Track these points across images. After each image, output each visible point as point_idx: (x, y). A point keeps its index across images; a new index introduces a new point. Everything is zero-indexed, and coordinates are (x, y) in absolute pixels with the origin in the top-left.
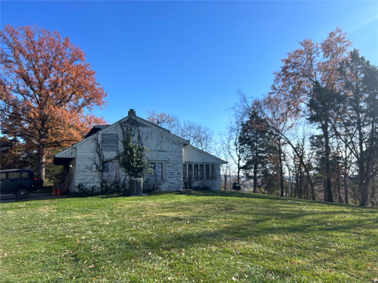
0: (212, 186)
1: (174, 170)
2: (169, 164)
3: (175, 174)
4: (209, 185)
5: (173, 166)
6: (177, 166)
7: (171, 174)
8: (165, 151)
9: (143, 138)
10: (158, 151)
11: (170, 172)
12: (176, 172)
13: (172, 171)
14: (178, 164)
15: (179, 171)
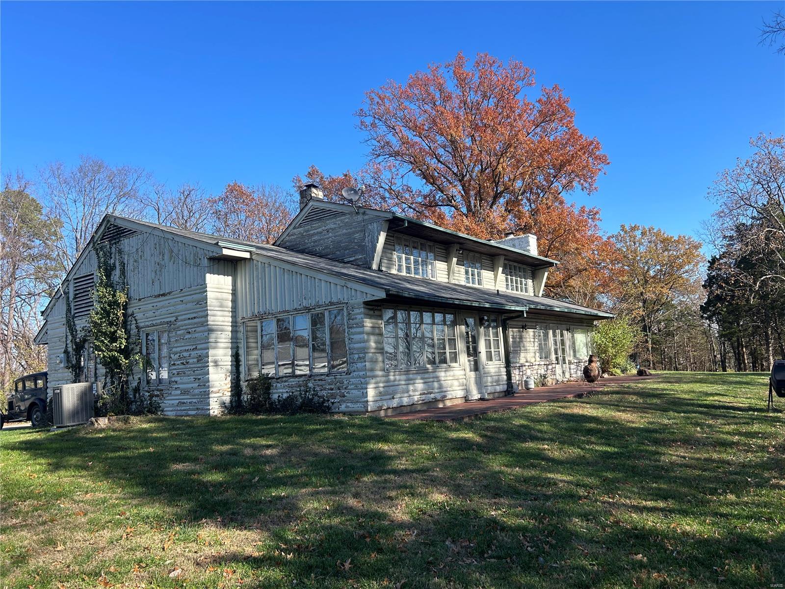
0: (333, 396)
1: (189, 348)
2: (178, 332)
3: (191, 361)
4: (324, 393)
5: (188, 336)
6: (197, 335)
7: (183, 363)
8: (169, 293)
9: (130, 268)
10: (156, 297)
11: (180, 358)
12: (193, 353)
13: (185, 354)
14: (198, 329)
15: (199, 352)
